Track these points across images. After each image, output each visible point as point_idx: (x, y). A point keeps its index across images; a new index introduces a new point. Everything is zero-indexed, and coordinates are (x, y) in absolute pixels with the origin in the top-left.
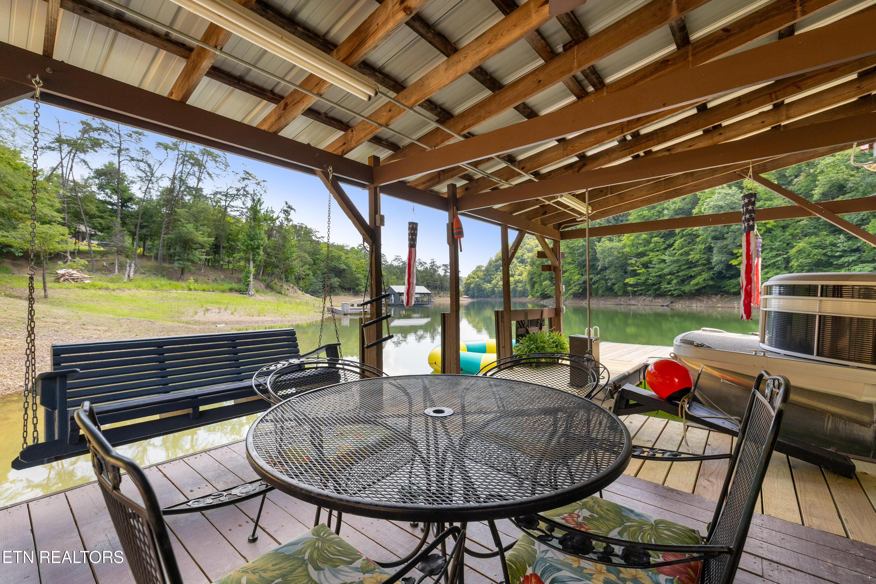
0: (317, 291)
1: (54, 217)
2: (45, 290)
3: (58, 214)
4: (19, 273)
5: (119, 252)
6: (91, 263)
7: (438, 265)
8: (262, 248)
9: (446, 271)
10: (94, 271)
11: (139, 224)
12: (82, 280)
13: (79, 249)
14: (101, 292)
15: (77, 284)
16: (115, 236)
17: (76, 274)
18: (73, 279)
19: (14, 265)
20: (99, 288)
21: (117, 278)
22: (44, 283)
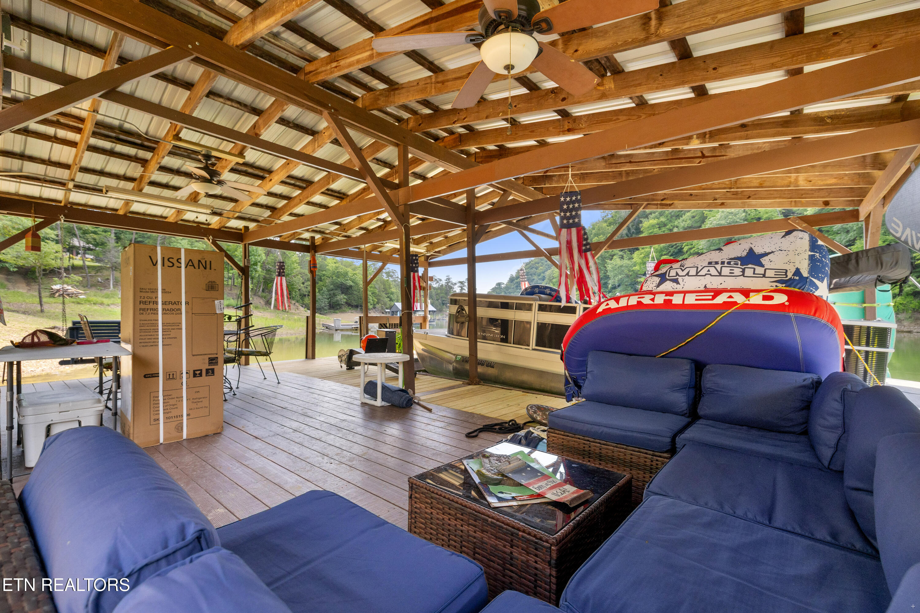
0: (323, 308)
1: (48, 234)
2: (41, 305)
3: (52, 231)
4: (14, 288)
5: (114, 268)
6: (86, 279)
7: (454, 282)
8: (259, 264)
9: (462, 288)
10: (89, 286)
11: (133, 239)
12: (77, 295)
13: (73, 265)
14: (96, 307)
15: (72, 300)
16: (109, 252)
17: (70, 289)
18: (68, 295)
19: (8, 280)
20: (94, 304)
21: (112, 294)
22: (40, 297)
